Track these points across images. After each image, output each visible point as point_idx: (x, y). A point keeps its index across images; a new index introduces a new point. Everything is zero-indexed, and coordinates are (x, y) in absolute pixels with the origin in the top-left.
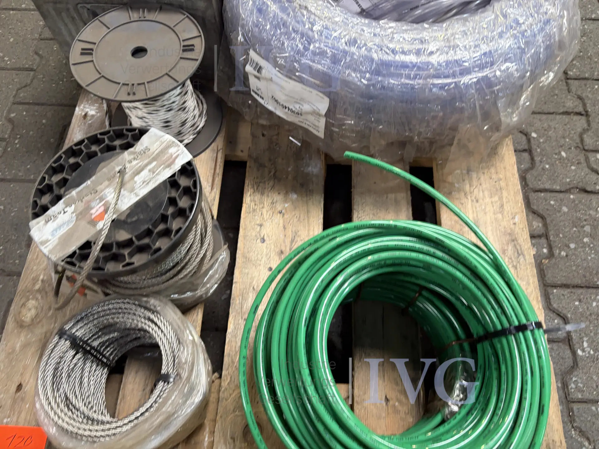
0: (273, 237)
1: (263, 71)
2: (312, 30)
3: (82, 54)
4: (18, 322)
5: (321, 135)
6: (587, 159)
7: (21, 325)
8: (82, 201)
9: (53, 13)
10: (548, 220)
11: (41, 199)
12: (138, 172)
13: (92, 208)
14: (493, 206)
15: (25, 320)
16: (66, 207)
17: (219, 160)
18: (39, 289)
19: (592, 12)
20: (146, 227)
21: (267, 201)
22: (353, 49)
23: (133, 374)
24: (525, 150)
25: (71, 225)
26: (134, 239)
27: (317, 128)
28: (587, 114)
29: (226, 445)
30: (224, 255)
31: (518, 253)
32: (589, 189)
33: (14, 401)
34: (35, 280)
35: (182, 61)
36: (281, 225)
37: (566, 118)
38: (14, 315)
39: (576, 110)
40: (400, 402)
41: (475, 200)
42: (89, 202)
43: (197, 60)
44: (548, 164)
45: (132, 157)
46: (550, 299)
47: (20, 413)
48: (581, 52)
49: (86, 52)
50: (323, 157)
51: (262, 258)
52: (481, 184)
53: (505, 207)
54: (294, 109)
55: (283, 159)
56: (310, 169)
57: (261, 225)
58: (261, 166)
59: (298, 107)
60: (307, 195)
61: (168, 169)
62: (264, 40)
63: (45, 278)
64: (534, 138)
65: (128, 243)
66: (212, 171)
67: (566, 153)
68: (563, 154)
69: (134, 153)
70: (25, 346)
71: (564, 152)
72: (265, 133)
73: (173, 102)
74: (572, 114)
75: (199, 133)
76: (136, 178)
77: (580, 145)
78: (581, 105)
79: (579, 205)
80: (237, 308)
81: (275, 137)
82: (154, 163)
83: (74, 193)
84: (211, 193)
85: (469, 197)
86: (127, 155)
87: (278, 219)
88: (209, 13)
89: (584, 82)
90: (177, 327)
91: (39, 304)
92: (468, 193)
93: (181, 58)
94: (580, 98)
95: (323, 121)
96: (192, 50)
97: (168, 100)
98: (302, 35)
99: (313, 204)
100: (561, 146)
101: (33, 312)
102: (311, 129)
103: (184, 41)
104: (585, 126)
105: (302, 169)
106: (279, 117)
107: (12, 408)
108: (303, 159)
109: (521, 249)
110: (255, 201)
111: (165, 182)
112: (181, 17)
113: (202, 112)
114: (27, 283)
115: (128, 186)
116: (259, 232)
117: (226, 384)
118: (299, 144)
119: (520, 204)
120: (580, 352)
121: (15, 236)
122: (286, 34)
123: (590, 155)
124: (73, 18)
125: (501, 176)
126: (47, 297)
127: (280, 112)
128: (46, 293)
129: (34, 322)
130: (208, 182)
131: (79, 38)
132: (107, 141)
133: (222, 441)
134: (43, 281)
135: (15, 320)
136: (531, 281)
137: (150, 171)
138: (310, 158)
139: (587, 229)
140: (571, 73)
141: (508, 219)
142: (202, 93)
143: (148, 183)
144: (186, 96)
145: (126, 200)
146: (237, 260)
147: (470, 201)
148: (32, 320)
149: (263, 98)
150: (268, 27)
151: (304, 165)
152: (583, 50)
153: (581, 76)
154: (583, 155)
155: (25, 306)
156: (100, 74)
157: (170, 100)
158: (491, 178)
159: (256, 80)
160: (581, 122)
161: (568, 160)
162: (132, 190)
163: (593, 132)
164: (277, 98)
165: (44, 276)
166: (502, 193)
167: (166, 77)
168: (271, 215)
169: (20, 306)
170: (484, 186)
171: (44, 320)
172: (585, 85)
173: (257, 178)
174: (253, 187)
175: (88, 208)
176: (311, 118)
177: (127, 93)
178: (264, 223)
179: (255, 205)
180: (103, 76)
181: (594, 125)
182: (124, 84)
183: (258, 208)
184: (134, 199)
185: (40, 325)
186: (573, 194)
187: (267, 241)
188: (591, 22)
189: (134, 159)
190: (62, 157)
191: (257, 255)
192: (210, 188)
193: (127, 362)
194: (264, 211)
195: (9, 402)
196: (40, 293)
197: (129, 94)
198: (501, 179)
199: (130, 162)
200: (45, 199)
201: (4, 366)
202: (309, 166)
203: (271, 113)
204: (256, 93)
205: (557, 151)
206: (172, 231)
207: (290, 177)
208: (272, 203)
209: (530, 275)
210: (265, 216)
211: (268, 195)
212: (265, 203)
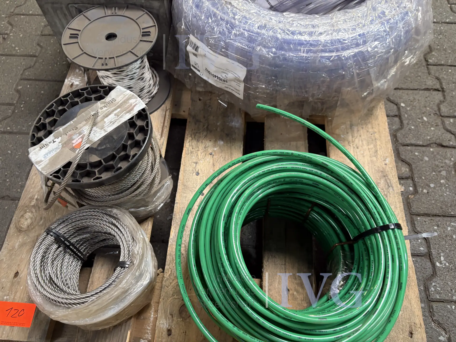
0: (205, 171)
1: (199, 50)
2: (234, 19)
3: (70, 37)
4: (17, 229)
5: (241, 97)
6: (443, 123)
7: (20, 230)
8: (66, 135)
9: (51, 10)
10: (414, 166)
11: (37, 134)
12: (107, 116)
13: (73, 140)
14: (370, 152)
15: (23, 227)
16: (55, 138)
17: (167, 117)
18: (34, 205)
19: (447, 18)
20: (111, 153)
21: (201, 146)
22: (263, 31)
23: (100, 266)
24: (396, 116)
25: (58, 151)
26: (102, 161)
27: (238, 91)
28: (443, 90)
29: (166, 320)
30: (169, 182)
31: (388, 185)
32: (444, 144)
33: (12, 284)
34: (32, 199)
36: (211, 163)
37: (427, 93)
38: (15, 223)
39: (434, 87)
40: (297, 292)
41: (356, 147)
42: (71, 135)
43: (152, 42)
44: (413, 126)
45: (103, 105)
46: (414, 224)
47: (16, 292)
48: (438, 46)
49: (73, 36)
50: (243, 116)
51: (196, 186)
52: (360, 136)
53: (379, 152)
54: (221, 78)
55: (214, 117)
56: (234, 123)
57: (196, 163)
58: (197, 122)
59: (224, 77)
60: (230, 142)
61: (128, 114)
62: (200, 26)
63: (39, 197)
64: (402, 107)
65: (98, 164)
66: (162, 125)
67: (427, 118)
68: (425, 119)
69: (105, 103)
70: (22, 245)
71: (426, 117)
72: (201, 98)
73: (135, 73)
74: (432, 90)
75: (153, 97)
76: (106, 120)
77: (437, 112)
78: (438, 84)
79: (437, 156)
80: (177, 221)
81: (208, 101)
82: (119, 110)
83: (61, 129)
84: (160, 140)
85: (351, 145)
86: (99, 104)
87: (209, 159)
88: (162, 10)
89: (440, 67)
90: (132, 229)
91: (33, 215)
92: (351, 142)
93: (141, 41)
94: (438, 78)
95: (242, 85)
96: (149, 35)
97: (131, 71)
98: (227, 23)
99: (235, 149)
100: (423, 113)
101: (29, 221)
102: (234, 93)
103: (143, 29)
104: (442, 98)
105: (228, 124)
106: (211, 84)
107: (11, 290)
108: (229, 116)
109: (390, 183)
110: (193, 146)
111: (125, 122)
112: (141, 13)
113: (156, 82)
114: (25, 201)
115: (99, 125)
116: (195, 168)
117: (168, 275)
118: (226, 106)
119: (390, 150)
120: (438, 264)
121: (18, 172)
122: (215, 21)
123: (445, 119)
124: (65, 15)
125: (376, 130)
126: (39, 210)
127: (211, 81)
128: (39, 208)
129: (29, 228)
130: (158, 132)
131: (69, 27)
132: (86, 95)
133: (163, 317)
134: (37, 199)
135: (16, 226)
136: (398, 205)
137: (115, 115)
138: (234, 116)
139: (444, 173)
140: (431, 61)
141: (381, 160)
142: (156, 70)
143: (114, 123)
144: (144, 70)
145: (97, 135)
146: (178, 187)
147: (352, 148)
148: (28, 227)
149: (199, 71)
150: (203, 18)
151: (229, 121)
152: (439, 45)
153: (439, 63)
154: (440, 119)
155: (23, 217)
156: (83, 51)
157: (132, 71)
158: (368, 132)
159: (194, 57)
160: (438, 96)
161: (429, 123)
162: (102, 128)
163: (448, 103)
164: (209, 70)
165: (38, 196)
166: (376, 142)
167: (130, 53)
168: (204, 156)
169: (20, 216)
170: (363, 137)
171: (37, 227)
172: (442, 69)
173: (195, 130)
174: (191, 136)
175: (71, 139)
176: (234, 84)
177: (101, 64)
178: (199, 161)
179: (193, 148)
180: (85, 53)
181: (448, 98)
182: (99, 58)
183: (195, 151)
184: (103, 134)
185: (34, 230)
186: (432, 148)
187: (201, 175)
188: (446, 24)
189: (105, 106)
190: (53, 105)
191: (193, 184)
192: (160, 136)
193: (96, 258)
194: (199, 153)
195: (9, 285)
196: (35, 208)
197: (103, 65)
198: (376, 132)
199: (101, 108)
200: (41, 134)
201: (6, 258)
202: (232, 122)
203: (205, 82)
204: (194, 67)
205: (420, 117)
206: (130, 156)
207: (219, 130)
208: (205, 147)
209: (397, 201)
210: (199, 156)
211: (202, 142)
212: (200, 147)
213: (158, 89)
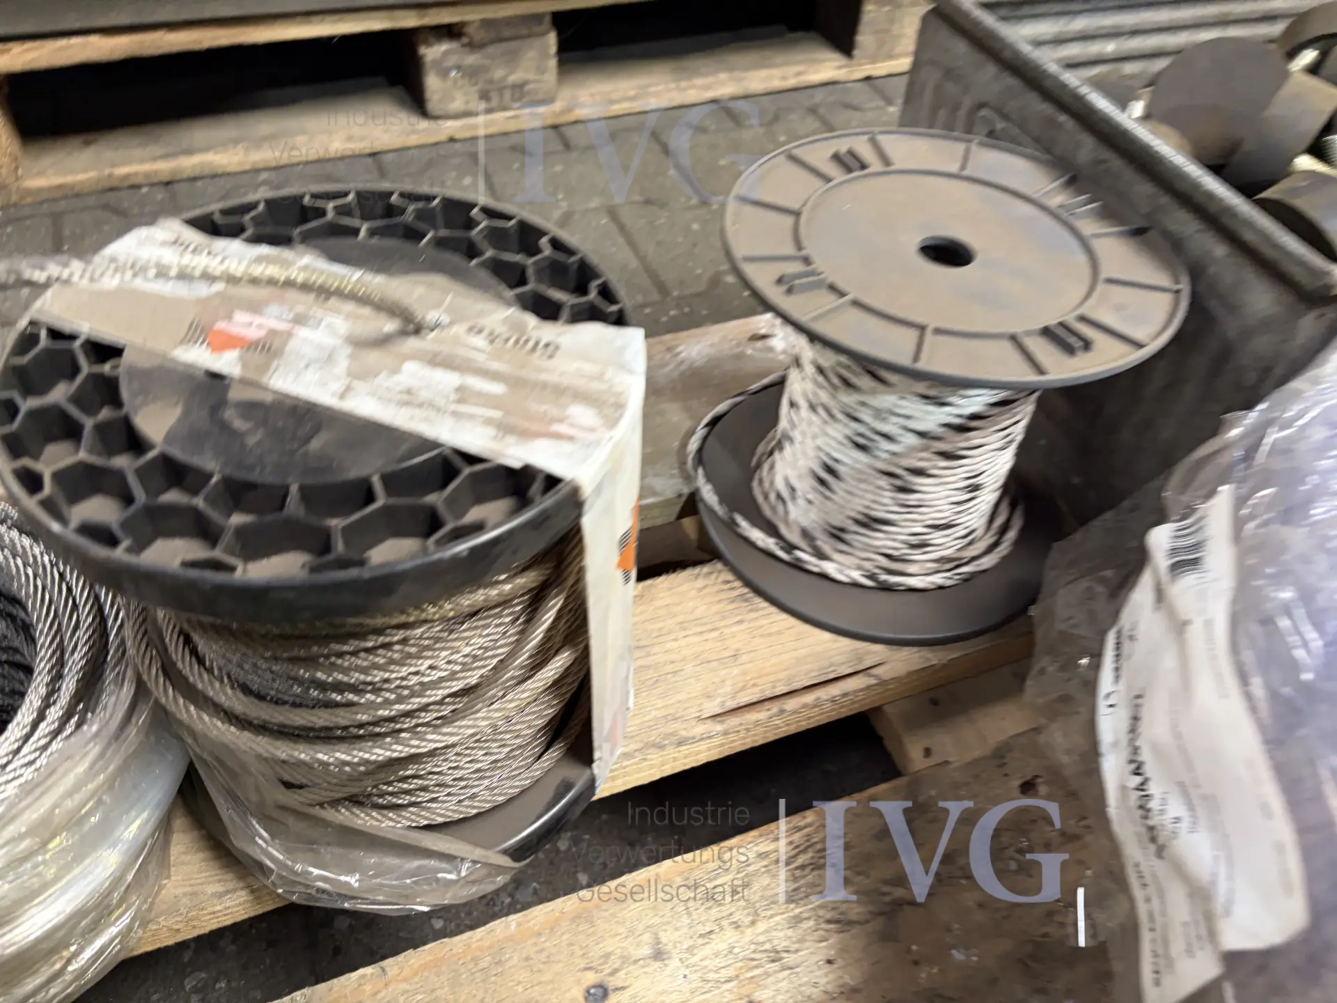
3: (836, 157)
20: (212, 466)
21: (771, 929)
27: (1165, 963)
35: (1007, 346)
45: (500, 329)
49: (849, 163)
54: (1154, 804)
57: (659, 955)
65: (129, 445)
66: (780, 689)
69: (518, 330)
75: (885, 587)
76: (412, 366)
96: (1070, 350)
102: (1146, 939)
103: (1083, 319)
111: (430, 443)
113: (965, 562)
115: (375, 359)
116: (629, 962)
118: (1082, 942)
131: (880, 138)
132: (533, 260)
143: (407, 404)
145: (310, 375)
149: (1116, 677)
162: (360, 375)
164: (1142, 715)
167: (912, 332)
168: (725, 973)
174: (799, 850)
177: (779, 275)
178: (674, 963)
180: (798, 215)
182: (806, 259)
183: (726, 909)
189: (493, 336)
197: (782, 281)
199: (475, 330)
204: (1118, 645)
207: (924, 975)
208: (775, 956)
210: (707, 950)
211: (797, 920)
212: (762, 926)
213: (941, 588)
